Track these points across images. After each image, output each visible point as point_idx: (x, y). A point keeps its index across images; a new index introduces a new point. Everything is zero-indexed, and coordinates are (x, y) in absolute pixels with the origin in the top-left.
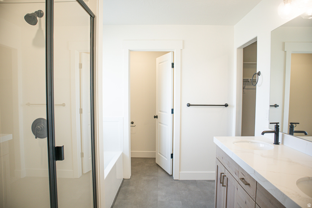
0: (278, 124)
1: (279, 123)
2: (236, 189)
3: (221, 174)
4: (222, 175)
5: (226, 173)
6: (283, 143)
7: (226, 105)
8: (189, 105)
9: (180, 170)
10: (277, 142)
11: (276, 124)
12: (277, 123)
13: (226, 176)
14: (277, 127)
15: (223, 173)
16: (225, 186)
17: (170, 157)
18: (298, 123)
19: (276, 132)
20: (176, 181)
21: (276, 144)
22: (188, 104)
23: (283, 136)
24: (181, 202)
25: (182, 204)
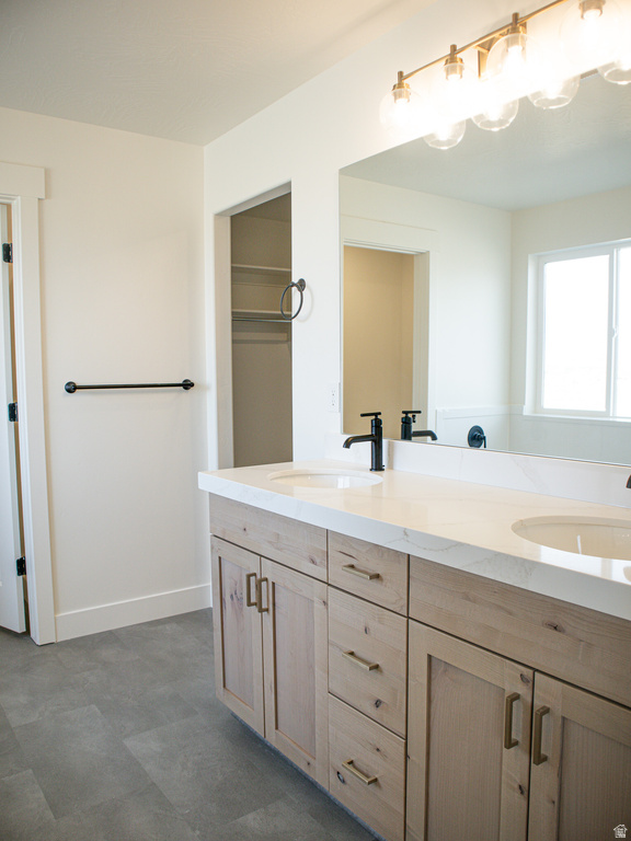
0: (379, 417)
1: (380, 414)
2: (318, 606)
3: (249, 576)
4: (252, 578)
5: (269, 571)
6: (391, 467)
7: (187, 385)
8: (72, 388)
9: (56, 610)
10: (377, 466)
11: (374, 417)
12: (376, 414)
13: (266, 580)
14: (377, 425)
15: (255, 575)
16: (267, 610)
17: (16, 572)
18: (419, 412)
19: (376, 438)
20: (48, 647)
21: (376, 470)
22: (68, 384)
23: (391, 446)
24: (94, 708)
25: (102, 712)
